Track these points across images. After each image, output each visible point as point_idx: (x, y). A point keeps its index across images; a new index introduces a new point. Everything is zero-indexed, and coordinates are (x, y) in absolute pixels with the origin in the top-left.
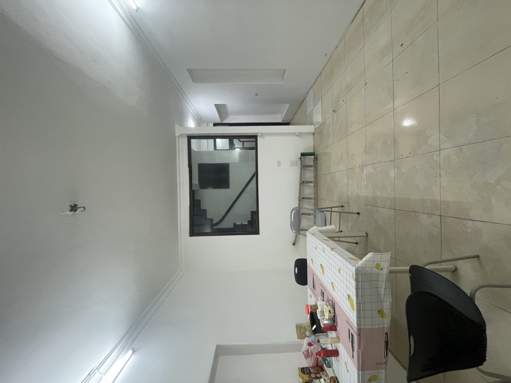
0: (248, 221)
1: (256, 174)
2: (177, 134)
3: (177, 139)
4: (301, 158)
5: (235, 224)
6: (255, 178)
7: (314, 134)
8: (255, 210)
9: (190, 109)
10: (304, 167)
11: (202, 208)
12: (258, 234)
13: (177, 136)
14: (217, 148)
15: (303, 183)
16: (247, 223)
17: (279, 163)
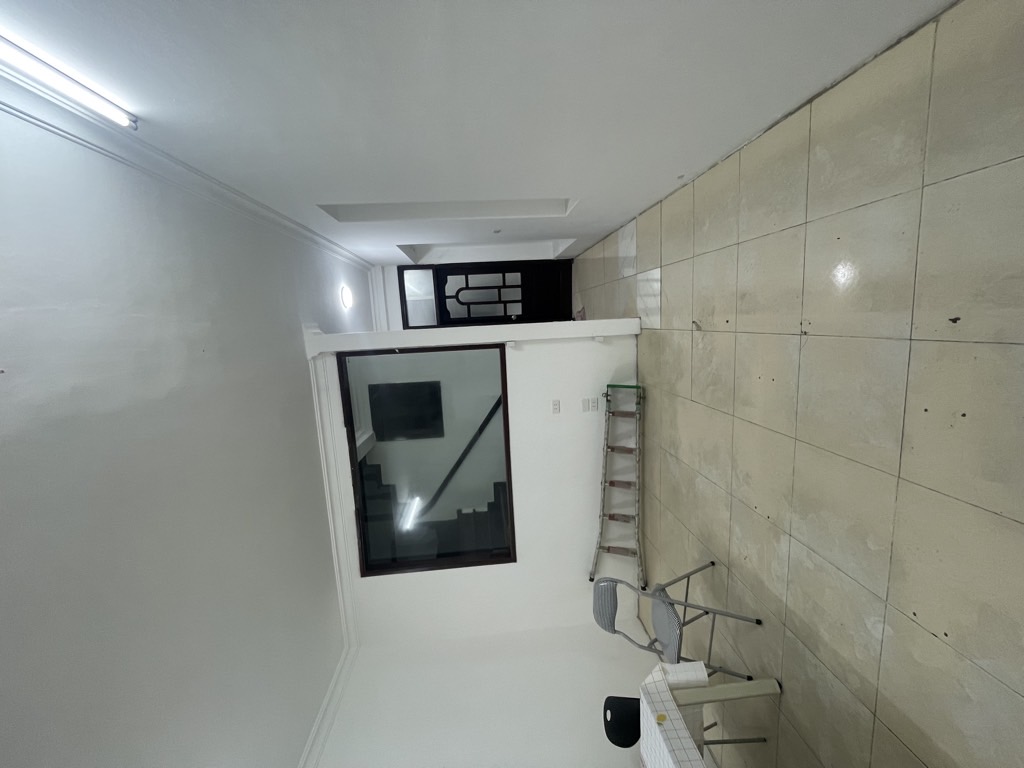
0: (489, 504)
1: (502, 402)
2: (311, 352)
3: (311, 365)
4: (607, 395)
5: (459, 512)
6: (500, 411)
7: (637, 336)
8: (503, 479)
9: (340, 258)
10: (613, 414)
11: (384, 482)
12: (515, 561)
13: (309, 357)
14: (412, 323)
15: (612, 449)
16: (486, 509)
17: (557, 406)
